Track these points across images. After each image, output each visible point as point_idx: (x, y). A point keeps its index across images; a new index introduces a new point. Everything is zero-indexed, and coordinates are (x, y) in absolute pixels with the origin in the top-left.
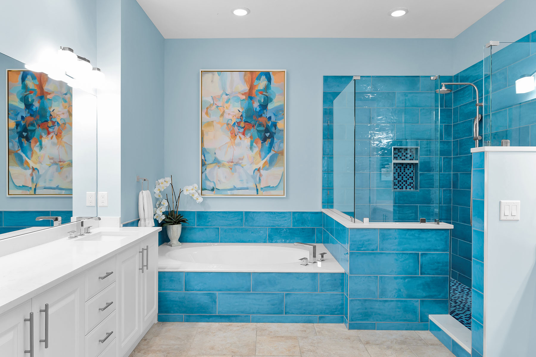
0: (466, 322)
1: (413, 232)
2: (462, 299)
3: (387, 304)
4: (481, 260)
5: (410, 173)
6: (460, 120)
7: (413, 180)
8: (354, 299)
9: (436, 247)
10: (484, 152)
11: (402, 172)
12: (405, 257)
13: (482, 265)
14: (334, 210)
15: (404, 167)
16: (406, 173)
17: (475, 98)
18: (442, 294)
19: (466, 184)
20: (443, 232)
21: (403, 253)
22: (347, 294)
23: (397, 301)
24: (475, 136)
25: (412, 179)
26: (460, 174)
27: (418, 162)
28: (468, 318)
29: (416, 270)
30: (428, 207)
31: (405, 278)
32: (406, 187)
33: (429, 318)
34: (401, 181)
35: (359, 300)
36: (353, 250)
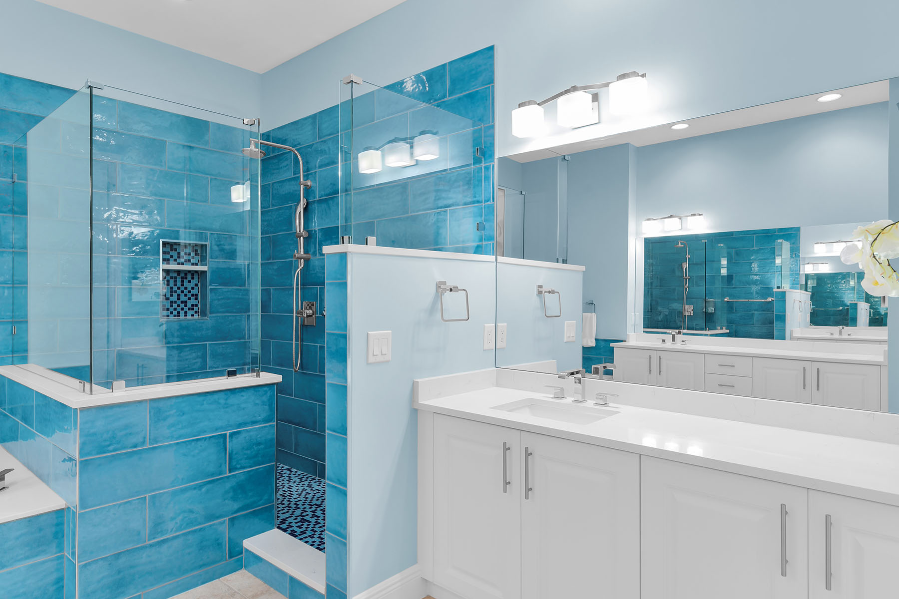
0: (298, 530)
1: (216, 396)
2: (283, 489)
3: (165, 546)
4: (341, 433)
5: (193, 288)
6: (273, 205)
7: (197, 301)
8: (90, 561)
9: (255, 417)
10: (346, 253)
11: (178, 286)
12: (201, 446)
13: (345, 441)
14: (30, 366)
15: (182, 278)
16: (186, 288)
17: (297, 172)
18: (266, 497)
19: (282, 305)
20: (265, 389)
21: (197, 440)
22: (73, 554)
23: (184, 534)
24: (298, 231)
25: (196, 299)
26: (274, 289)
27: (207, 270)
28: (300, 521)
29: (220, 467)
30: (224, 346)
31: (200, 487)
32: (186, 312)
33: (243, 547)
34: (175, 302)
35: (102, 559)
36: (89, 454)
